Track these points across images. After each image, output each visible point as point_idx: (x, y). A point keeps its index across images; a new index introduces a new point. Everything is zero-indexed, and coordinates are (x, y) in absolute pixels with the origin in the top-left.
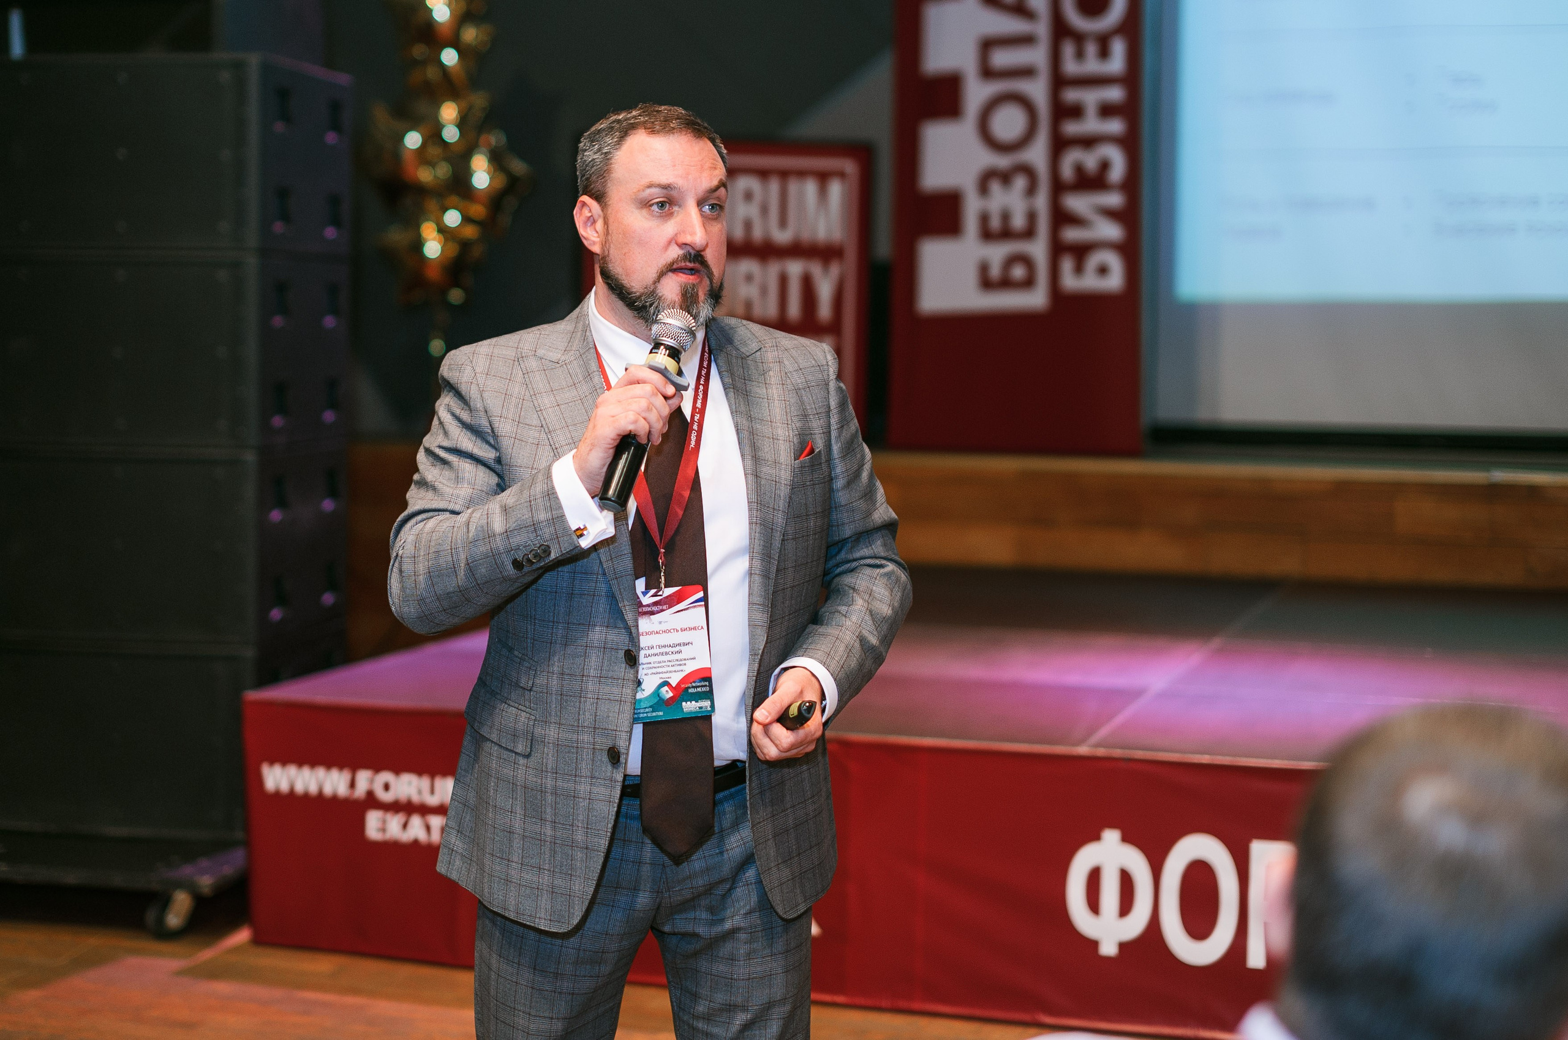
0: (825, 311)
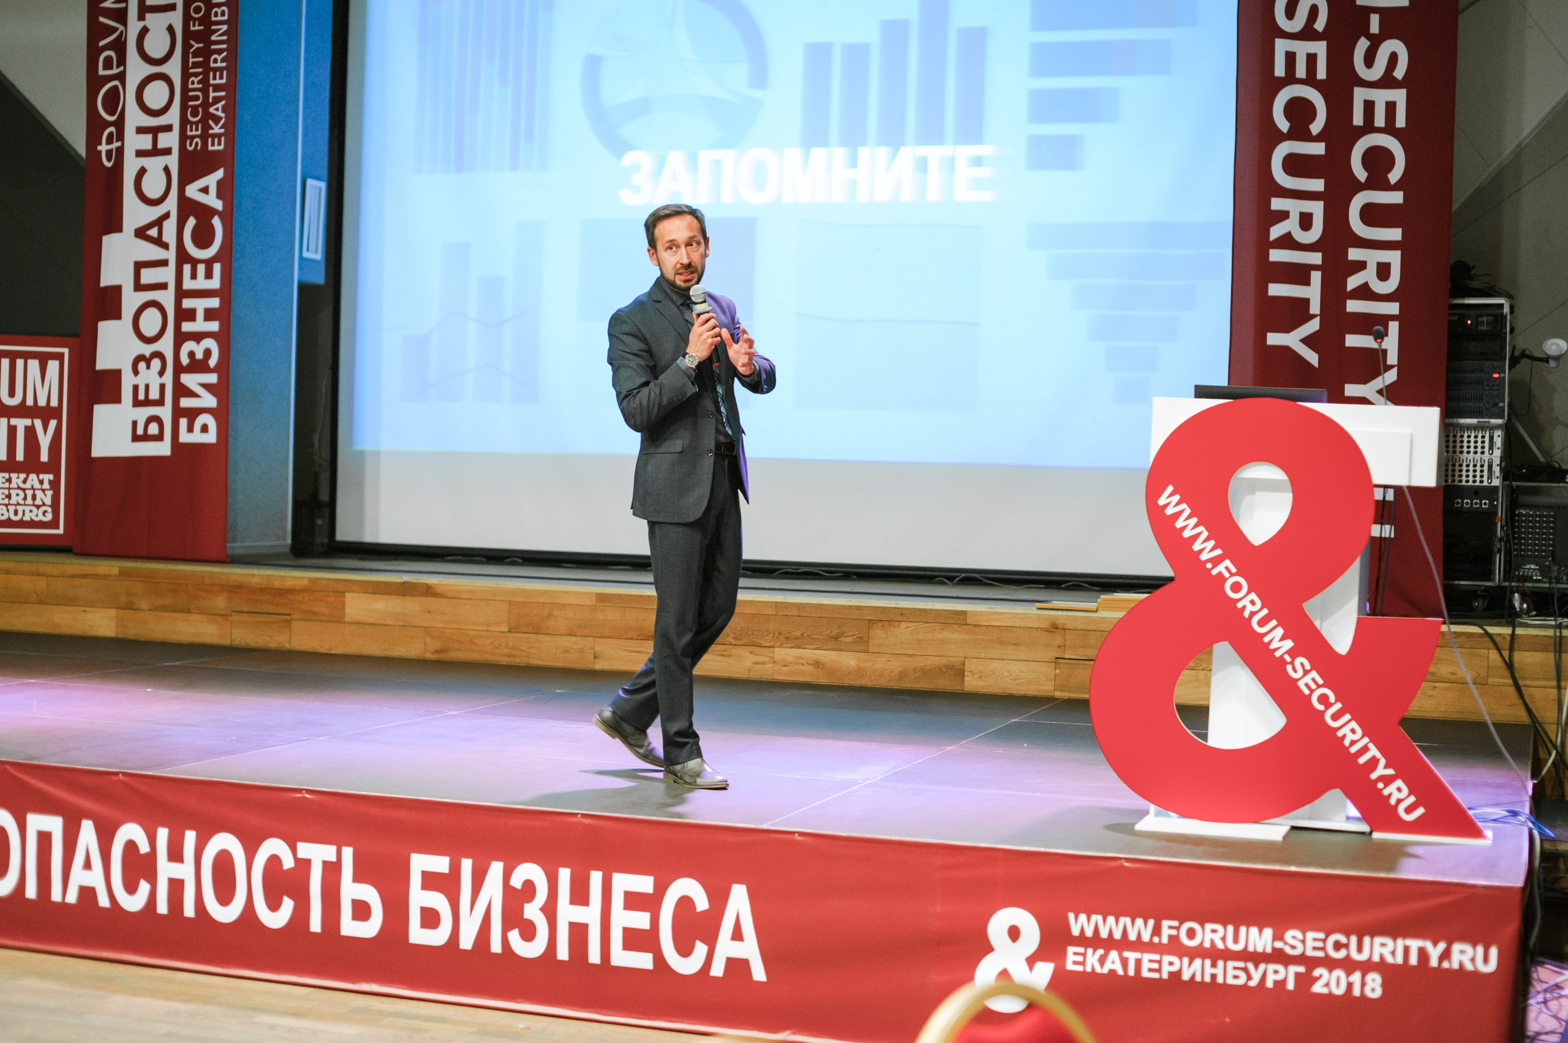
0: (44, 453)
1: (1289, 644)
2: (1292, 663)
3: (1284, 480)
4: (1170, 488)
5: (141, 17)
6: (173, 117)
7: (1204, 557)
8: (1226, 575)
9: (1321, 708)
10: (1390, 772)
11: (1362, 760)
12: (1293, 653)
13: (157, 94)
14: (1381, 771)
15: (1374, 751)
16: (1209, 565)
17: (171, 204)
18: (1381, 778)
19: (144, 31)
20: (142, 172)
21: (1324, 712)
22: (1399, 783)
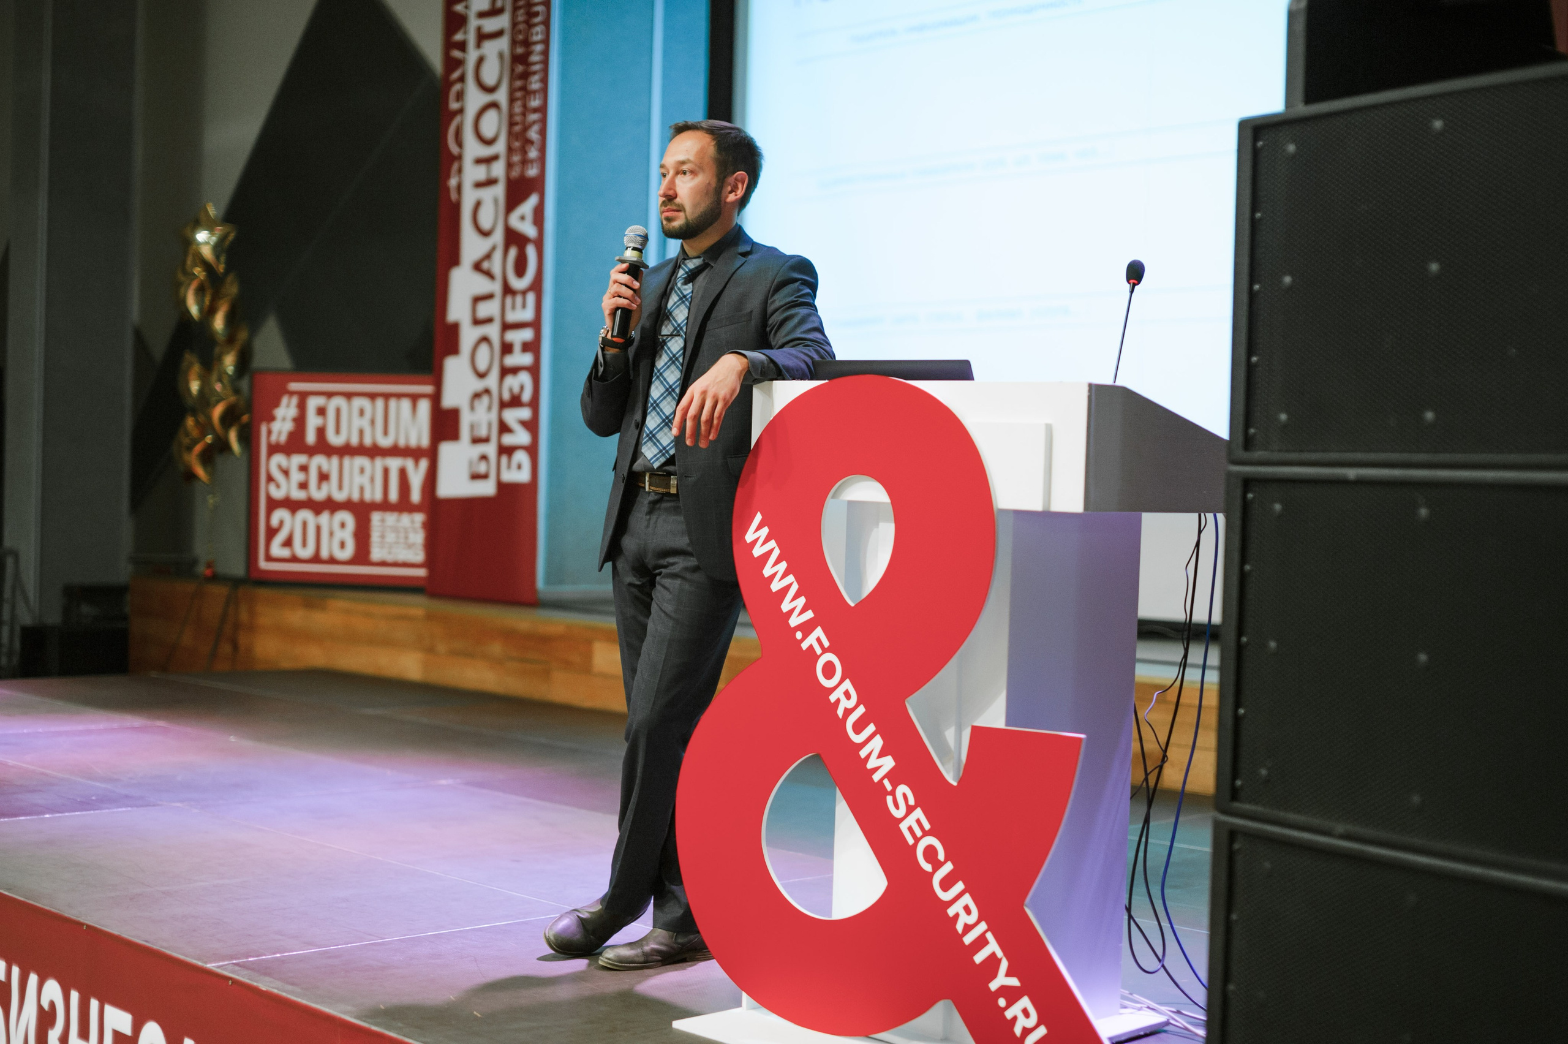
0: (416, 496)
1: (888, 763)
2: (893, 793)
3: (884, 503)
4: (758, 517)
5: (479, 45)
6: (500, 147)
7: (794, 621)
8: (818, 651)
9: (927, 867)
10: (1014, 982)
11: (979, 958)
12: (895, 776)
13: (491, 124)
14: (1002, 979)
15: (993, 947)
16: (799, 635)
17: (498, 237)
18: (1004, 991)
19: (481, 60)
20: (478, 205)
21: (931, 875)
22: (1025, 1002)
